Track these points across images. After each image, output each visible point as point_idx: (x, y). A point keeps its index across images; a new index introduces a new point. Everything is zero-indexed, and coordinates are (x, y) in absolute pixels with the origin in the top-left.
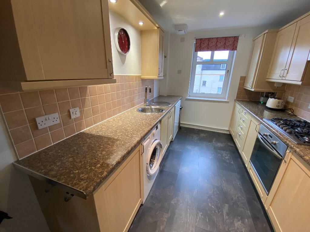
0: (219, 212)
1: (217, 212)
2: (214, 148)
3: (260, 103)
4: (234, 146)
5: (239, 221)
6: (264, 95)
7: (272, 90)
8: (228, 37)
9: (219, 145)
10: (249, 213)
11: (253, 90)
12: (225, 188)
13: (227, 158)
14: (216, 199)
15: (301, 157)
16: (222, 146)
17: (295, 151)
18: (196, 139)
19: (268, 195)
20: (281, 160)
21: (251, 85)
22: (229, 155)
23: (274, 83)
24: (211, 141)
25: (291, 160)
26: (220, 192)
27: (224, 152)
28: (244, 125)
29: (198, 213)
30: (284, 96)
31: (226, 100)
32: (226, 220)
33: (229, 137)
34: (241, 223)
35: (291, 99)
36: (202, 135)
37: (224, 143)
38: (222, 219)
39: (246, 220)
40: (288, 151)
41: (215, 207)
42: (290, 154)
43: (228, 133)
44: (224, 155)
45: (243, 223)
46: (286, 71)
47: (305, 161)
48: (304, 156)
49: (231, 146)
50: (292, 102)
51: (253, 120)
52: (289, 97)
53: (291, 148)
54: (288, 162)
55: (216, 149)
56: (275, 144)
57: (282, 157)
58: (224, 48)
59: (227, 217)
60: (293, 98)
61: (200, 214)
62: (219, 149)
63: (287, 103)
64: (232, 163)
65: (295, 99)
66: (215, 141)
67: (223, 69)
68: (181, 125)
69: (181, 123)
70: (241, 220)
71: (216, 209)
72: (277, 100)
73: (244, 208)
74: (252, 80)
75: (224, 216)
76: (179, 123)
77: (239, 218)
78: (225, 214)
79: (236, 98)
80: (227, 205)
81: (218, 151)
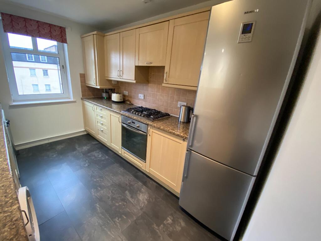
0: (126, 202)
1: (125, 204)
2: (84, 154)
3: (104, 98)
4: (98, 143)
5: (140, 194)
6: (105, 92)
7: (111, 87)
8: (52, 25)
9: (85, 148)
10: (141, 184)
11: (99, 87)
12: (117, 181)
13: (100, 156)
14: (118, 195)
15: (159, 128)
16: (88, 148)
17: (154, 127)
18: (55, 156)
19: (146, 163)
20: (147, 135)
21: (95, 83)
22: (100, 153)
23: (111, 81)
24: (74, 149)
25: (153, 133)
26: (116, 188)
27: (95, 152)
28: (104, 121)
29: (114, 222)
30: (120, 91)
31: (72, 100)
32: (134, 202)
33: (89, 137)
34: (142, 194)
35: (126, 93)
36: (59, 147)
37: (88, 145)
38: (132, 204)
39: (142, 189)
40: (149, 128)
41: (121, 202)
42: (151, 129)
43: (85, 133)
44: (96, 155)
45: (142, 193)
46: (121, 72)
47: (161, 130)
48: (160, 127)
49: (96, 144)
50: (127, 95)
51: (112, 113)
52: (125, 92)
53: (151, 125)
54: (151, 135)
55: (85, 154)
56: (139, 127)
57: (146, 133)
58: (51, 38)
59: (133, 200)
60: (127, 92)
61: (116, 220)
62: (89, 153)
63: (124, 96)
64: (107, 157)
65: (128, 93)
66: (79, 147)
67: (31, 60)
68: (17, 149)
69: (15, 145)
70: (140, 192)
71: (124, 202)
72: (118, 95)
73: (136, 183)
74: (95, 77)
75: (131, 201)
76: (14, 147)
77: (139, 192)
78: (130, 199)
79: (82, 96)
80: (127, 192)
81: (89, 154)
